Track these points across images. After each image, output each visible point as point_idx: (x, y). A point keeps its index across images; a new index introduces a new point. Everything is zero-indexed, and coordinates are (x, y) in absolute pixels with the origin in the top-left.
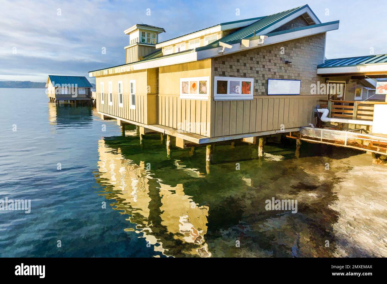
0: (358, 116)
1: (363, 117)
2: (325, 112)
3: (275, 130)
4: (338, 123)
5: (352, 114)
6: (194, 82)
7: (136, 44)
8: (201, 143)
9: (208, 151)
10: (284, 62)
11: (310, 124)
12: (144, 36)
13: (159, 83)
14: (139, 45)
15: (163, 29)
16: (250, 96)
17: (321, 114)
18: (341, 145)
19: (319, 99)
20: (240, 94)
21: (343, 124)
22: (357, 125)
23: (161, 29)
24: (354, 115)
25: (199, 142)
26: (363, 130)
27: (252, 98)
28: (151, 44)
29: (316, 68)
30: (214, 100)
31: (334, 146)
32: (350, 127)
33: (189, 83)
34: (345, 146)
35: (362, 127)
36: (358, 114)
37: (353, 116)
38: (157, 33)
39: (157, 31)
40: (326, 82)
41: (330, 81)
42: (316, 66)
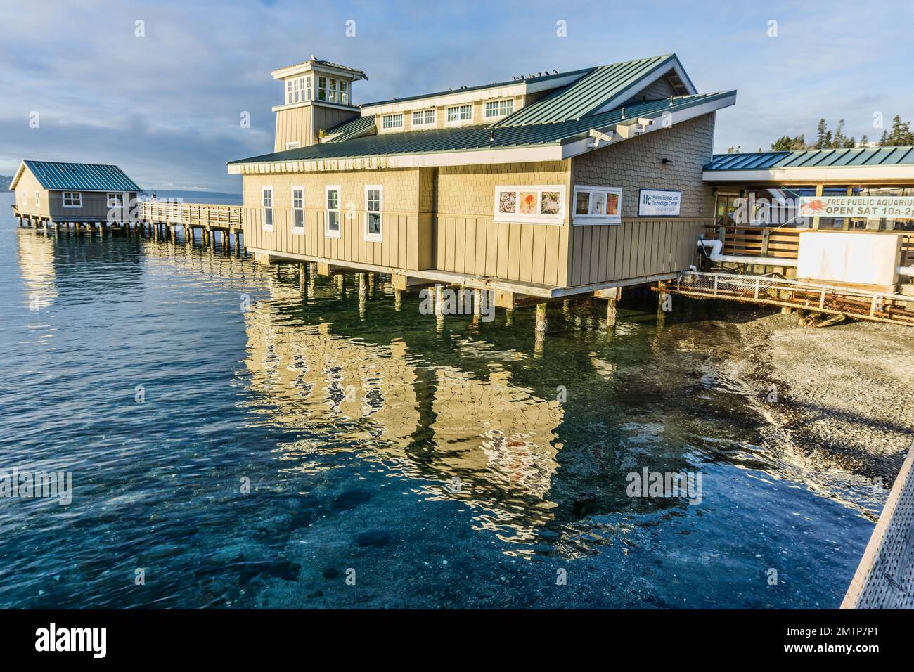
0: (769, 252)
1: (777, 254)
2: (717, 245)
3: (646, 277)
4: (738, 263)
5: (760, 249)
6: (529, 193)
7: (310, 103)
8: (554, 297)
9: (540, 312)
10: (661, 161)
11: (691, 267)
12: (324, 86)
13: (437, 193)
14: (315, 106)
15: (362, 72)
16: (616, 218)
17: (710, 249)
18: (748, 299)
19: (703, 224)
20: (604, 215)
21: (745, 266)
22: (768, 267)
23: (358, 72)
24: (764, 250)
25: (552, 295)
26: (777, 274)
27: (619, 221)
28: (338, 105)
29: (701, 171)
30: (572, 224)
31: (738, 302)
32: (755, 270)
33: (518, 195)
34: (756, 300)
35: (776, 270)
36: (769, 249)
37: (762, 251)
38: (351, 80)
39: (351, 76)
40: (713, 195)
41: (720, 193)
42: (701, 167)
